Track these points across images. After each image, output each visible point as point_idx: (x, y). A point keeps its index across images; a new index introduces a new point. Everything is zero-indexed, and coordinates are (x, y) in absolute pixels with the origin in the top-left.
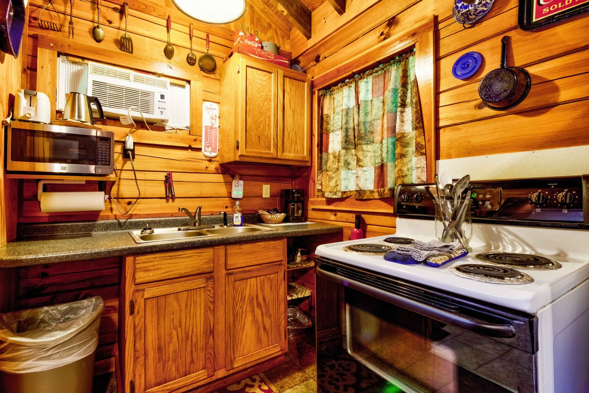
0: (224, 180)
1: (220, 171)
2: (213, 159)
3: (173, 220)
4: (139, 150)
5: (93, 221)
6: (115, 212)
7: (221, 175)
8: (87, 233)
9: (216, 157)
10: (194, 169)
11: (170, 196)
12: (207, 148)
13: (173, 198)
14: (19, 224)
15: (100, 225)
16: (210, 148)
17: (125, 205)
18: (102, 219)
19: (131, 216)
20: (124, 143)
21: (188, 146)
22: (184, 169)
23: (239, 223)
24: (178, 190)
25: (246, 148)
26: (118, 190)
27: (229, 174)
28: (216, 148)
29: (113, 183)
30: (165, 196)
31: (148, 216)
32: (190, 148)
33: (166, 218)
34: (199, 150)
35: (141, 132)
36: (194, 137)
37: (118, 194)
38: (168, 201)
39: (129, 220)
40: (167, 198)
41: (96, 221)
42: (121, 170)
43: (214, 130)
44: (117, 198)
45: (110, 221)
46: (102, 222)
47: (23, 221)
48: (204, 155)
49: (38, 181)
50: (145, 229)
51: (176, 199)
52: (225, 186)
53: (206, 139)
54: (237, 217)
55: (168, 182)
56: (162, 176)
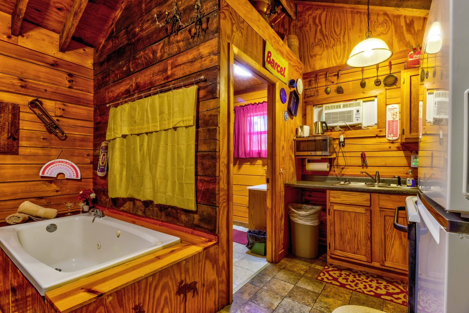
0: (405, 155)
1: (401, 149)
2: (395, 142)
3: (366, 179)
4: (347, 141)
5: (326, 176)
6: (336, 173)
7: (402, 152)
8: (324, 180)
9: (397, 140)
10: (380, 149)
11: (364, 165)
12: (389, 135)
13: (367, 166)
14: (302, 175)
15: (329, 177)
16: (392, 134)
17: (341, 169)
18: (330, 175)
19: (343, 175)
20: (339, 139)
21: (375, 135)
22: (374, 149)
23: (411, 185)
24: (369, 161)
25: (410, 133)
26: (337, 162)
27: (409, 150)
28: (397, 134)
29: (335, 158)
30: (361, 165)
31: (352, 175)
32: (377, 136)
33: (362, 178)
34: (385, 136)
35: (347, 132)
36: (380, 130)
37: (337, 164)
38: (363, 168)
39: (342, 177)
40: (363, 166)
41: (327, 176)
42: (339, 152)
43: (395, 122)
44: (337, 166)
45: (333, 177)
46: (330, 176)
47: (304, 174)
48: (388, 140)
49: (306, 159)
50: (346, 181)
51: (368, 167)
52: (405, 159)
53: (389, 129)
54: (409, 180)
55: (363, 157)
56: (359, 154)
